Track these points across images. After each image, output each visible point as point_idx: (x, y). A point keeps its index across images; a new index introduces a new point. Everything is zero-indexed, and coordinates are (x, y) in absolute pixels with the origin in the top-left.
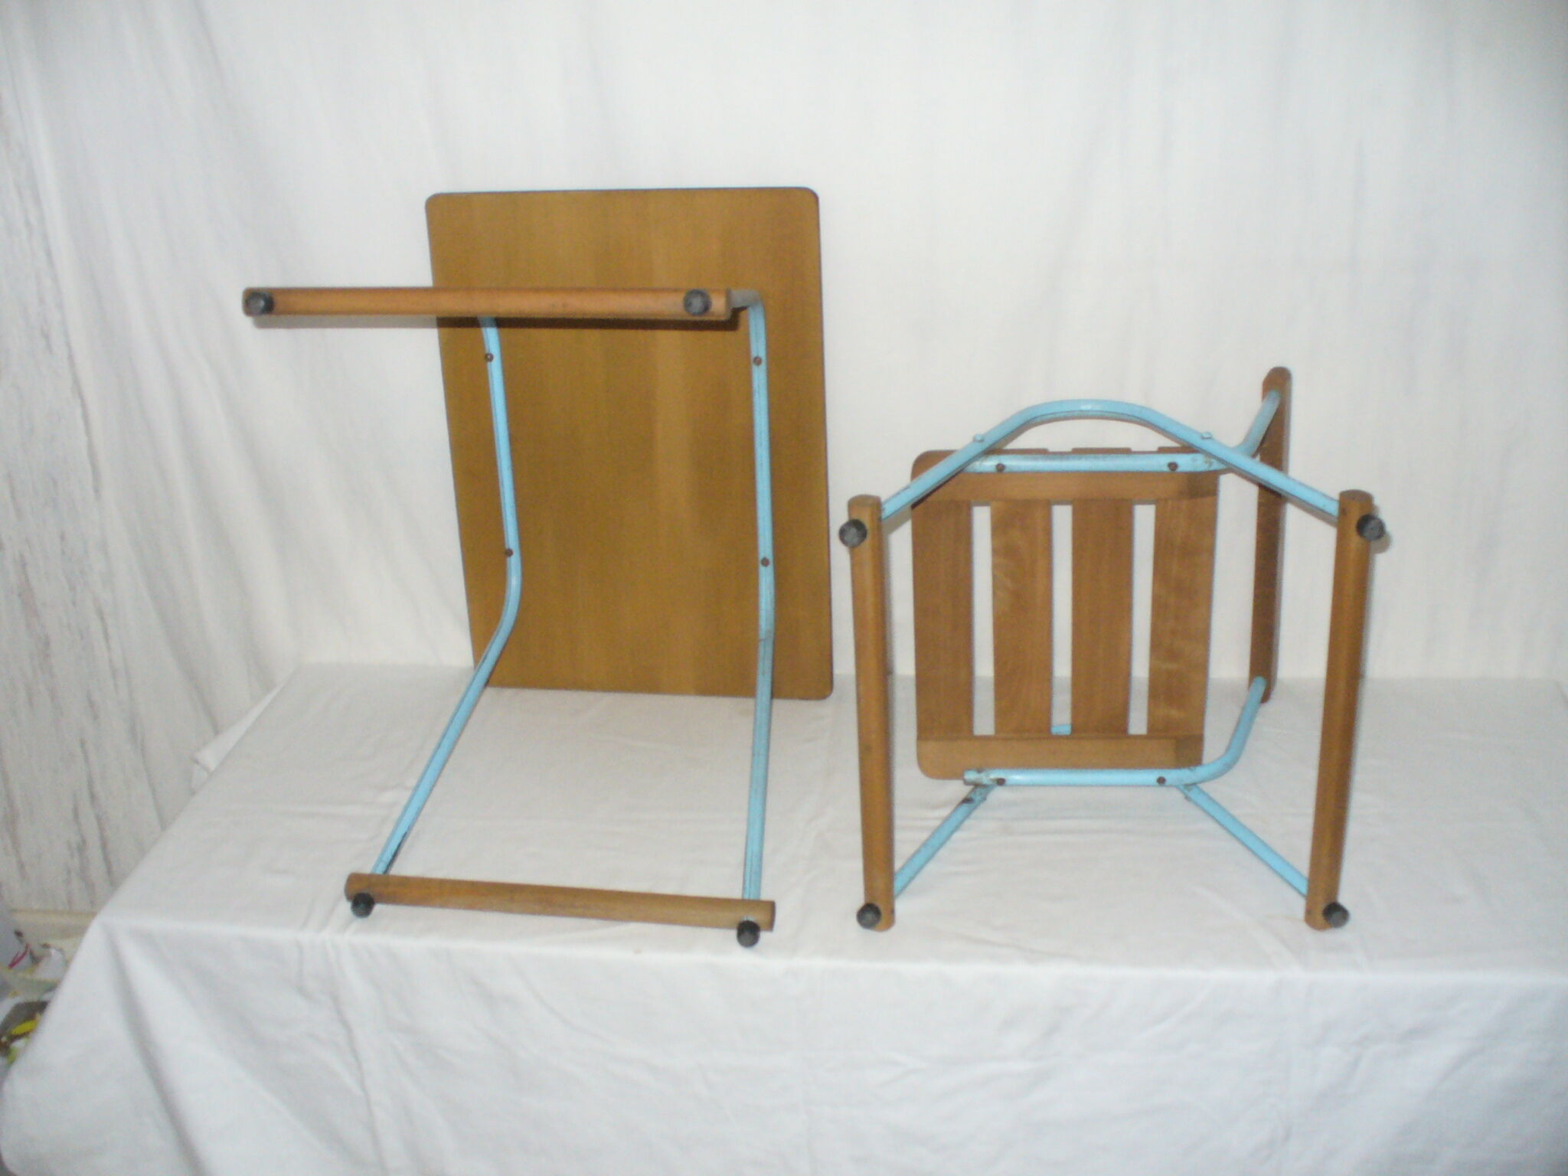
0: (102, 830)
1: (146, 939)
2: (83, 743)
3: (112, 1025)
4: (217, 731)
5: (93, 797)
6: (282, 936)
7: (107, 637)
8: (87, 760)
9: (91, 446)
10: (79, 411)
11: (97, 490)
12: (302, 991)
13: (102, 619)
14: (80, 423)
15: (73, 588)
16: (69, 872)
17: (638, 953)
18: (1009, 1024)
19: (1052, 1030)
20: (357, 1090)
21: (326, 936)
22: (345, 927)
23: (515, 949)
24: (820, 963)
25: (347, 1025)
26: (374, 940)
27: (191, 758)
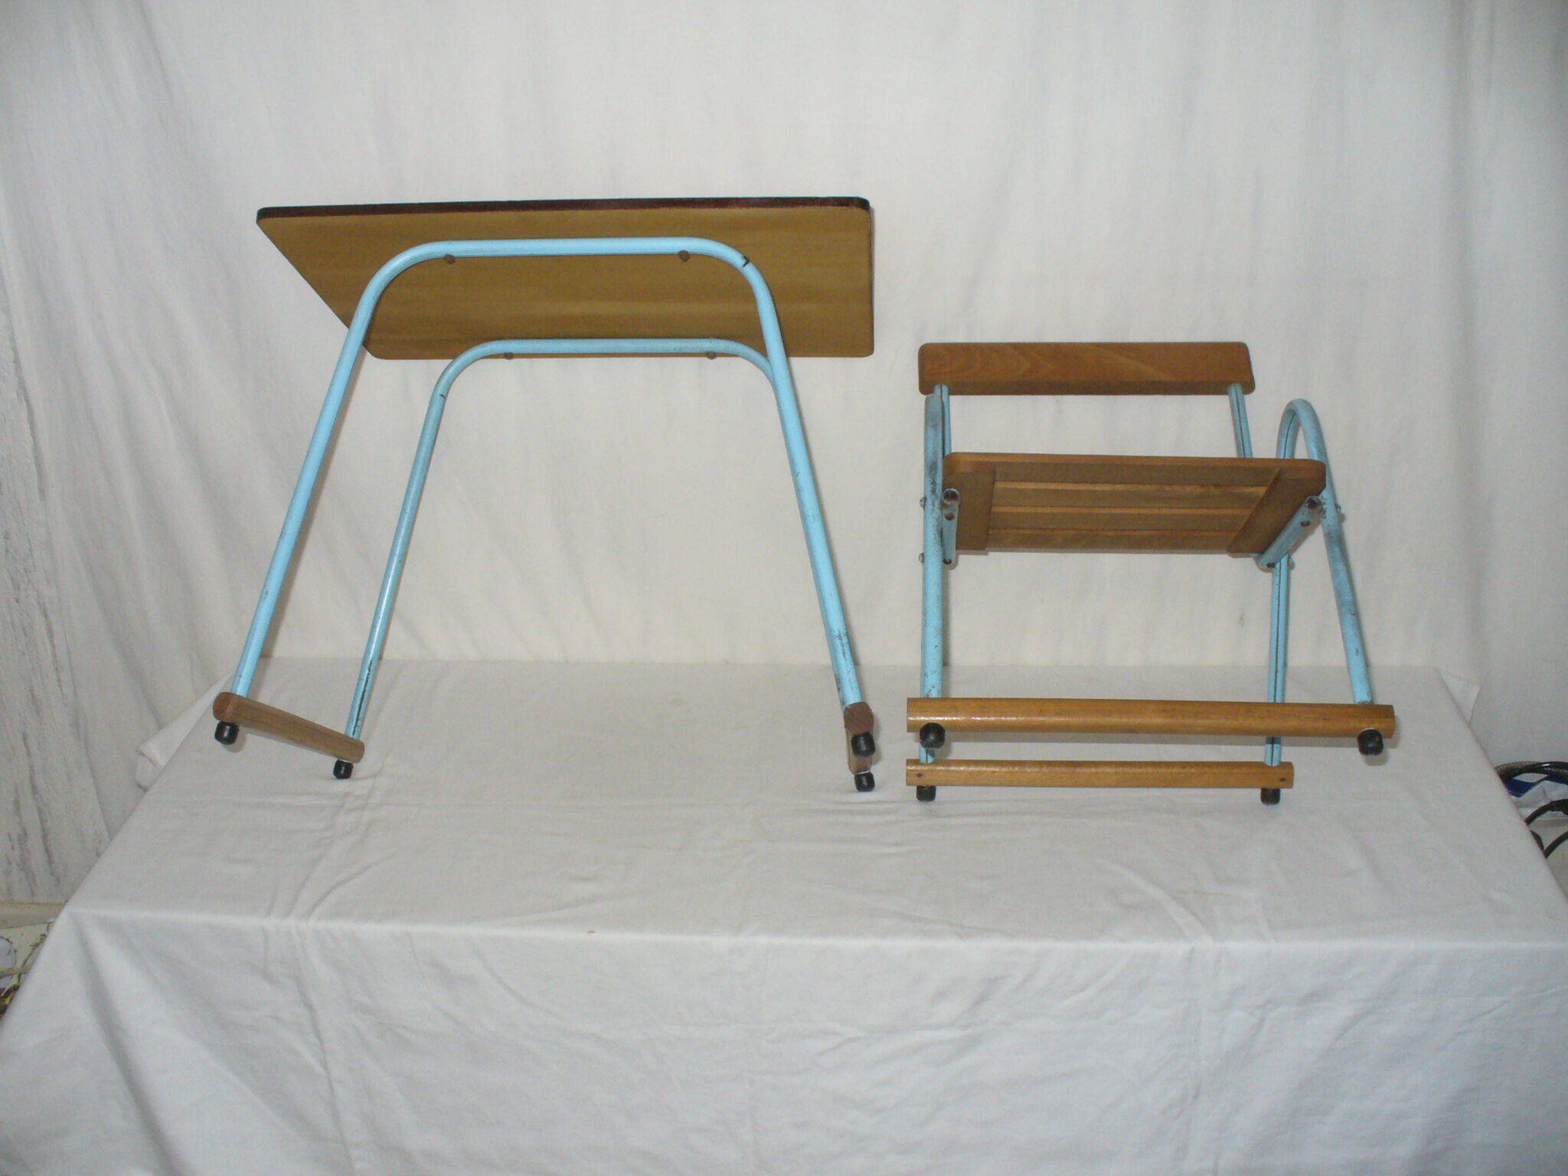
0: (43, 821)
1: (113, 928)
2: (25, 738)
3: (80, 1013)
4: (160, 726)
5: (34, 789)
6: (248, 922)
7: (51, 634)
8: (29, 754)
9: (36, 448)
10: (24, 415)
11: (42, 491)
12: (267, 976)
13: (46, 616)
14: (26, 426)
15: (16, 587)
16: (10, 863)
17: (592, 934)
18: (941, 995)
19: (981, 1000)
20: (320, 1069)
21: (291, 922)
22: (309, 913)
23: (473, 931)
24: (763, 940)
25: (310, 1007)
26: (338, 926)
27: (137, 751)
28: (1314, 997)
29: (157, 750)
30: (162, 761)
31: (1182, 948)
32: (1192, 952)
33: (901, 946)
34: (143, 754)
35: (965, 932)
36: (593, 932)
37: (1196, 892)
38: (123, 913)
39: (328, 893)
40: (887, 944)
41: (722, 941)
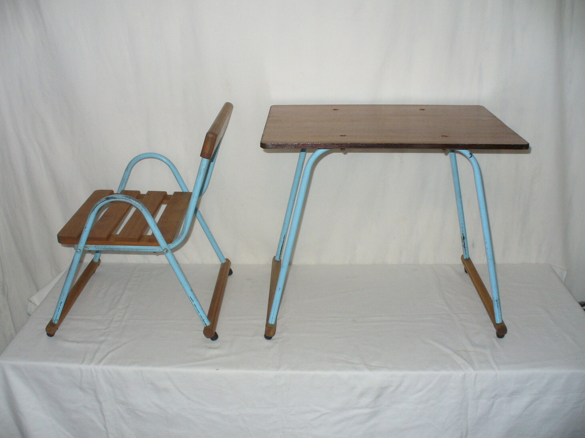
1: (17, 369)
3: (2, 406)
4: (38, 290)
6: (74, 366)
12: (81, 389)
17: (217, 370)
18: (362, 395)
19: (378, 396)
20: (103, 428)
21: (92, 367)
22: (100, 362)
23: (168, 369)
24: (289, 372)
25: (99, 402)
26: (112, 368)
27: (28, 300)
28: (514, 393)
29: (37, 299)
30: (38, 304)
31: (461, 373)
32: (465, 375)
33: (345, 374)
34: (31, 302)
35: (371, 368)
36: (218, 369)
37: (464, 351)
38: (21, 363)
39: (107, 354)
40: (340, 373)
41: (271, 373)
